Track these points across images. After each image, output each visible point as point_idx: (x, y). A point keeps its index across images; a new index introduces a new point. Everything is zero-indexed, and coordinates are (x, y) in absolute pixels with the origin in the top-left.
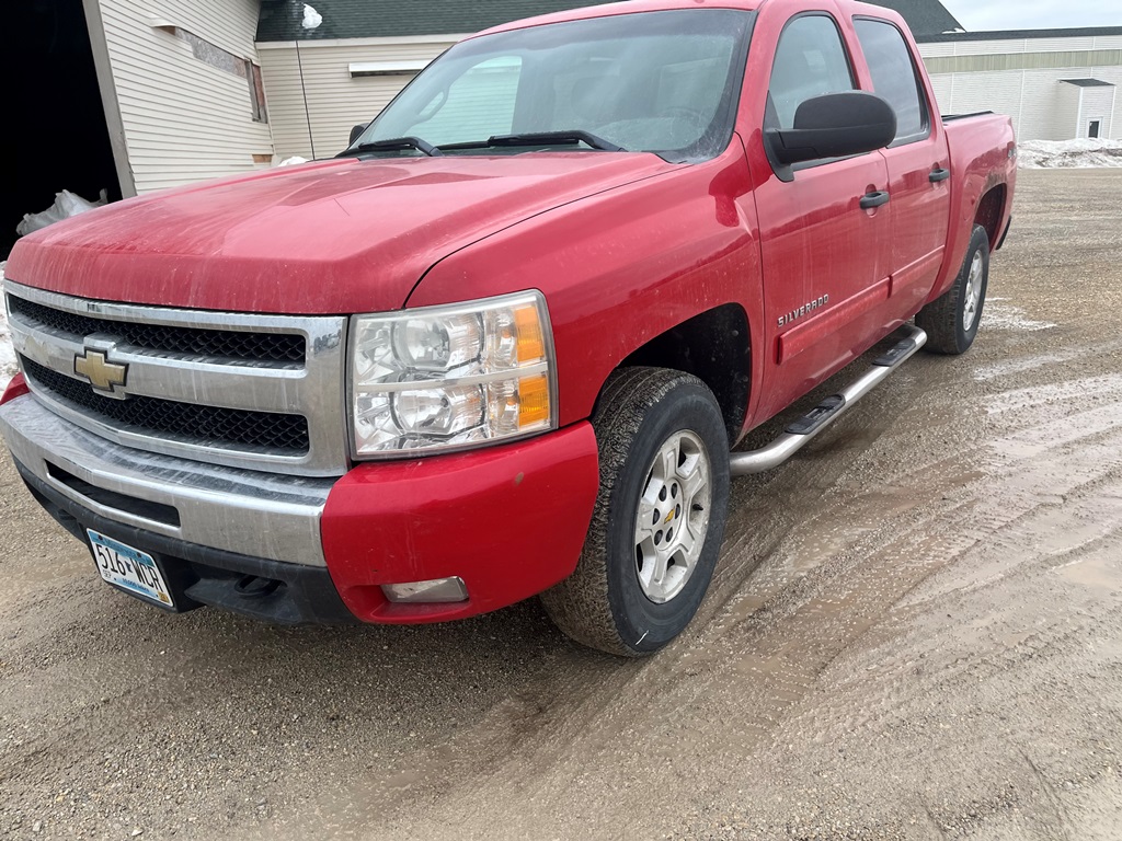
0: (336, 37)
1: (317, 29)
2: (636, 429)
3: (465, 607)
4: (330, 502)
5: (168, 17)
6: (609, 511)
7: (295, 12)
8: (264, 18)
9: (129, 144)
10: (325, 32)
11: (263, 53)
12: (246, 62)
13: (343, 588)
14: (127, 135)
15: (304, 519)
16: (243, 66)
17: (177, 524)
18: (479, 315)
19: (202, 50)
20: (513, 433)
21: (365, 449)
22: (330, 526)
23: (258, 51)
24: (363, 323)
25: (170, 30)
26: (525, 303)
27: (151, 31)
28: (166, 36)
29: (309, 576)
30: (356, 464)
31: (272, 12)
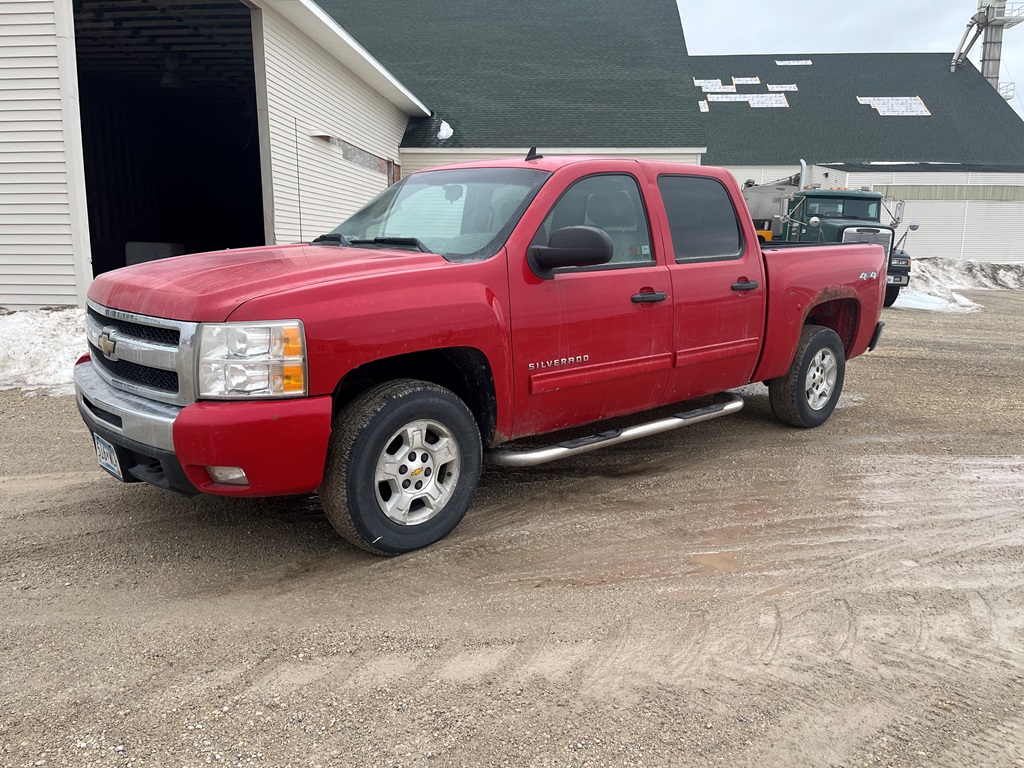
0: (461, 146)
1: (447, 140)
2: (379, 410)
3: (248, 488)
4: (178, 417)
5: (326, 129)
6: (351, 453)
7: (434, 126)
8: (410, 129)
9: (276, 219)
10: (453, 142)
11: (404, 156)
12: (389, 162)
13: (183, 466)
14: (276, 213)
15: (165, 425)
16: (386, 165)
17: (121, 427)
18: (270, 328)
19: (351, 152)
20: (279, 394)
21: (205, 394)
22: (179, 430)
23: (400, 154)
24: (207, 327)
25: (326, 139)
26: (292, 326)
27: (309, 139)
28: (323, 143)
29: (169, 456)
30: (201, 401)
31: (416, 125)
